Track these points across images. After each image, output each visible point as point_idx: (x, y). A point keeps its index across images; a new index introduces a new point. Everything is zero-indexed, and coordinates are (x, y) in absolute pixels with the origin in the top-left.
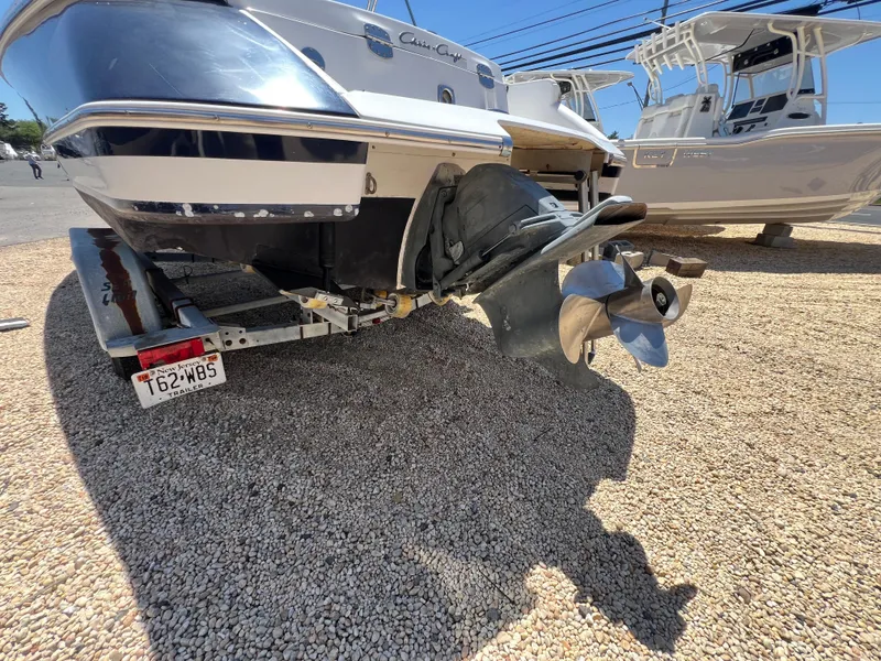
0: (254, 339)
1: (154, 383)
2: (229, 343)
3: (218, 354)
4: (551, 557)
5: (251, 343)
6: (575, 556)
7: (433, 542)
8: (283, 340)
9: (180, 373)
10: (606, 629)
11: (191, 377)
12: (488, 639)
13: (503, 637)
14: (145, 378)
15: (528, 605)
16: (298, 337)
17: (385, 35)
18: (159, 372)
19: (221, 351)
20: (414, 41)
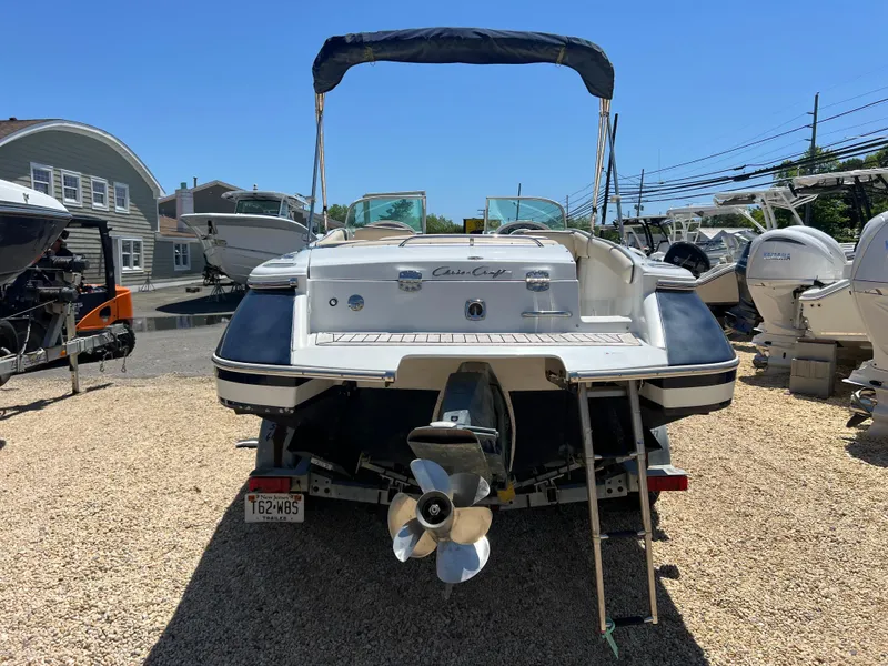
0: (337, 492)
1: (257, 504)
2: (316, 489)
3: (303, 497)
5: (333, 495)
8: (361, 500)
9: (274, 503)
11: (280, 509)
14: (252, 499)
16: (375, 501)
17: (417, 275)
18: (262, 497)
19: (306, 494)
20: (448, 272)
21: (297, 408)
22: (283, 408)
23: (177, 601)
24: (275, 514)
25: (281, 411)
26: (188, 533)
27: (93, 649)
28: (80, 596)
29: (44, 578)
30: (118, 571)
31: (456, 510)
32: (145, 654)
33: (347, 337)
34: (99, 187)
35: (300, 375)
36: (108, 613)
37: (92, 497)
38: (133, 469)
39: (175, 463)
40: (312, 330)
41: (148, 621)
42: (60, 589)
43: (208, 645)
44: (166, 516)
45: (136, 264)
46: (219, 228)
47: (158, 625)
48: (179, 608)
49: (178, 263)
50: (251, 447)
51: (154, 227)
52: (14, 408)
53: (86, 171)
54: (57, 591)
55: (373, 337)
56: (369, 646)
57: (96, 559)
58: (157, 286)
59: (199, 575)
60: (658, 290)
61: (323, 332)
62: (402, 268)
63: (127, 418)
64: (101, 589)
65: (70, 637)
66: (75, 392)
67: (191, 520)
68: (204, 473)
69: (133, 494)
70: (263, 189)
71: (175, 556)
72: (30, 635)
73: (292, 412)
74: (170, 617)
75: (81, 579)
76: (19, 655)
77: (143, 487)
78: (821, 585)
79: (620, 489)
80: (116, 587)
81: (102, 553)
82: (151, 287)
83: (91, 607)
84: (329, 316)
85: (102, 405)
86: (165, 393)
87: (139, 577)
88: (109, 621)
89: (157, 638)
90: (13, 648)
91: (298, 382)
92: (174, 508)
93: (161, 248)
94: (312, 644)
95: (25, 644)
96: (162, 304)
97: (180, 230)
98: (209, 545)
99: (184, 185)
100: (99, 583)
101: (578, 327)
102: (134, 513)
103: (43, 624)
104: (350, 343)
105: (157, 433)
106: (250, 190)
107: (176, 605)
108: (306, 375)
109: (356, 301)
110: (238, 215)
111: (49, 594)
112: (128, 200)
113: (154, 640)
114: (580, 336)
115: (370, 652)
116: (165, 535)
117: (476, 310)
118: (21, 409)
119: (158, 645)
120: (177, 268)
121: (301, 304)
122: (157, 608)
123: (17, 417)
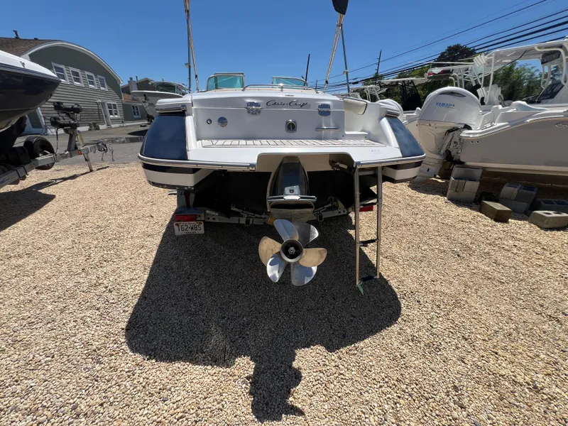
0: (218, 219)
1: (180, 227)
2: (209, 218)
4: (257, 358)
5: (217, 221)
6: (267, 363)
7: (220, 324)
9: (189, 226)
10: (245, 393)
11: (192, 228)
12: (205, 364)
13: (209, 367)
14: (177, 225)
15: (228, 365)
16: (237, 223)
17: (257, 105)
18: (182, 223)
19: (204, 221)
20: (275, 104)
21: (195, 186)
22: (187, 187)
23: (146, 276)
24: (190, 230)
25: (186, 188)
26: (149, 239)
27: (101, 310)
28: (94, 278)
29: (74, 269)
30: (114, 262)
31: (304, 250)
32: (131, 310)
33: (220, 142)
34: (90, 77)
35: (195, 166)
36: (110, 287)
37: (100, 223)
38: (120, 207)
39: (140, 203)
40: (198, 139)
41: (131, 290)
42: (83, 275)
43: (164, 301)
44: (138, 230)
45: (116, 114)
46: (149, 98)
47: (137, 292)
48: (147, 281)
49: (135, 114)
50: (175, 194)
51: (121, 98)
52: (61, 179)
53: (83, 69)
54: (81, 276)
55: (236, 142)
56: (244, 294)
57: (102, 256)
58: (127, 124)
59: (156, 261)
60: (386, 116)
61: (205, 139)
62: (249, 101)
63: (116, 183)
64: (105, 273)
65: (88, 304)
66: (91, 171)
67: (150, 231)
68: (155, 208)
69: (120, 220)
70: (167, 81)
71: (143, 251)
72: (64, 305)
73: (193, 188)
74: (143, 286)
75: (95, 268)
76: (58, 318)
77: (126, 216)
78: (421, 245)
79: (344, 211)
80: (114, 271)
81: (105, 252)
82: (125, 125)
83: (100, 284)
84: (207, 130)
85: (104, 177)
86: (134, 171)
87: (125, 264)
88: (110, 291)
89: (137, 299)
90: (55, 315)
91: (194, 171)
92: (141, 227)
93: (125, 107)
94: (216, 295)
95: (62, 311)
96: (130, 132)
97: (133, 99)
98: (161, 244)
99: (131, 79)
100: (105, 270)
101: (344, 136)
102: (121, 230)
103: (73, 297)
104: (223, 146)
105: (131, 189)
106: (160, 81)
107: (146, 279)
108: (199, 167)
109: (222, 121)
110: (157, 92)
111: (77, 279)
112: (106, 84)
113: (136, 301)
114: (347, 142)
115: (245, 297)
116: (137, 241)
117: (291, 127)
118: (64, 179)
119: (138, 304)
120: (135, 117)
121: (189, 121)
122: (136, 282)
123: (62, 183)
